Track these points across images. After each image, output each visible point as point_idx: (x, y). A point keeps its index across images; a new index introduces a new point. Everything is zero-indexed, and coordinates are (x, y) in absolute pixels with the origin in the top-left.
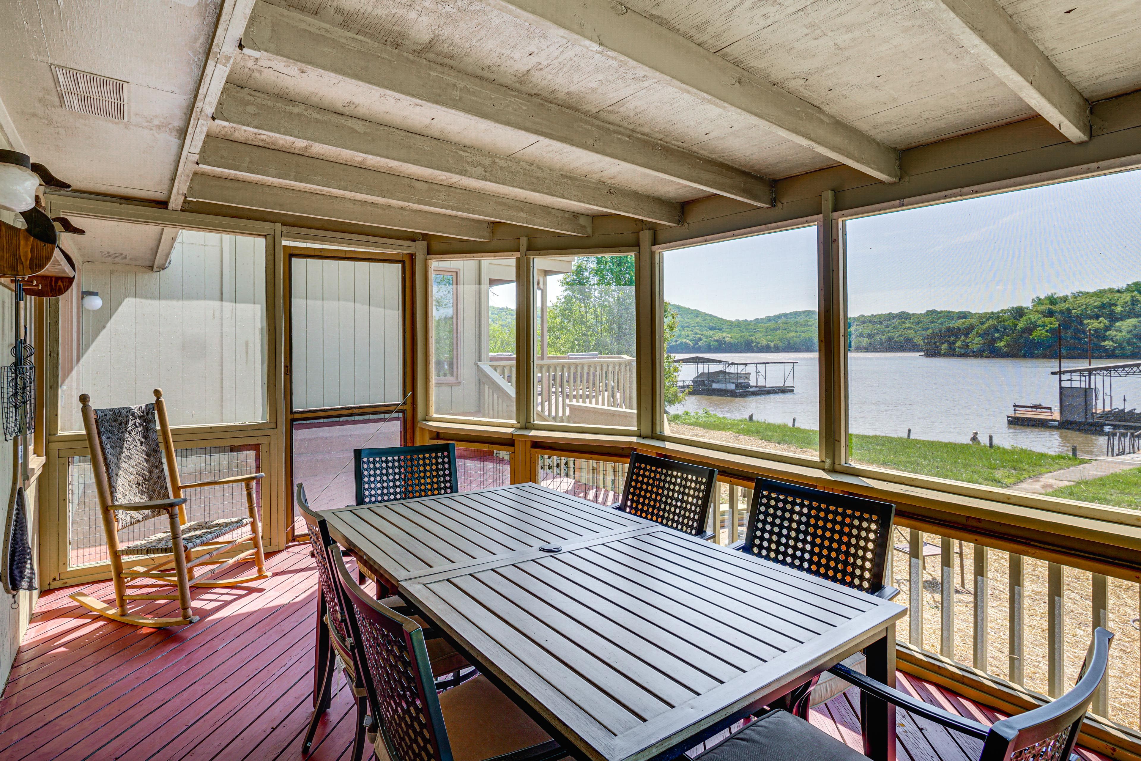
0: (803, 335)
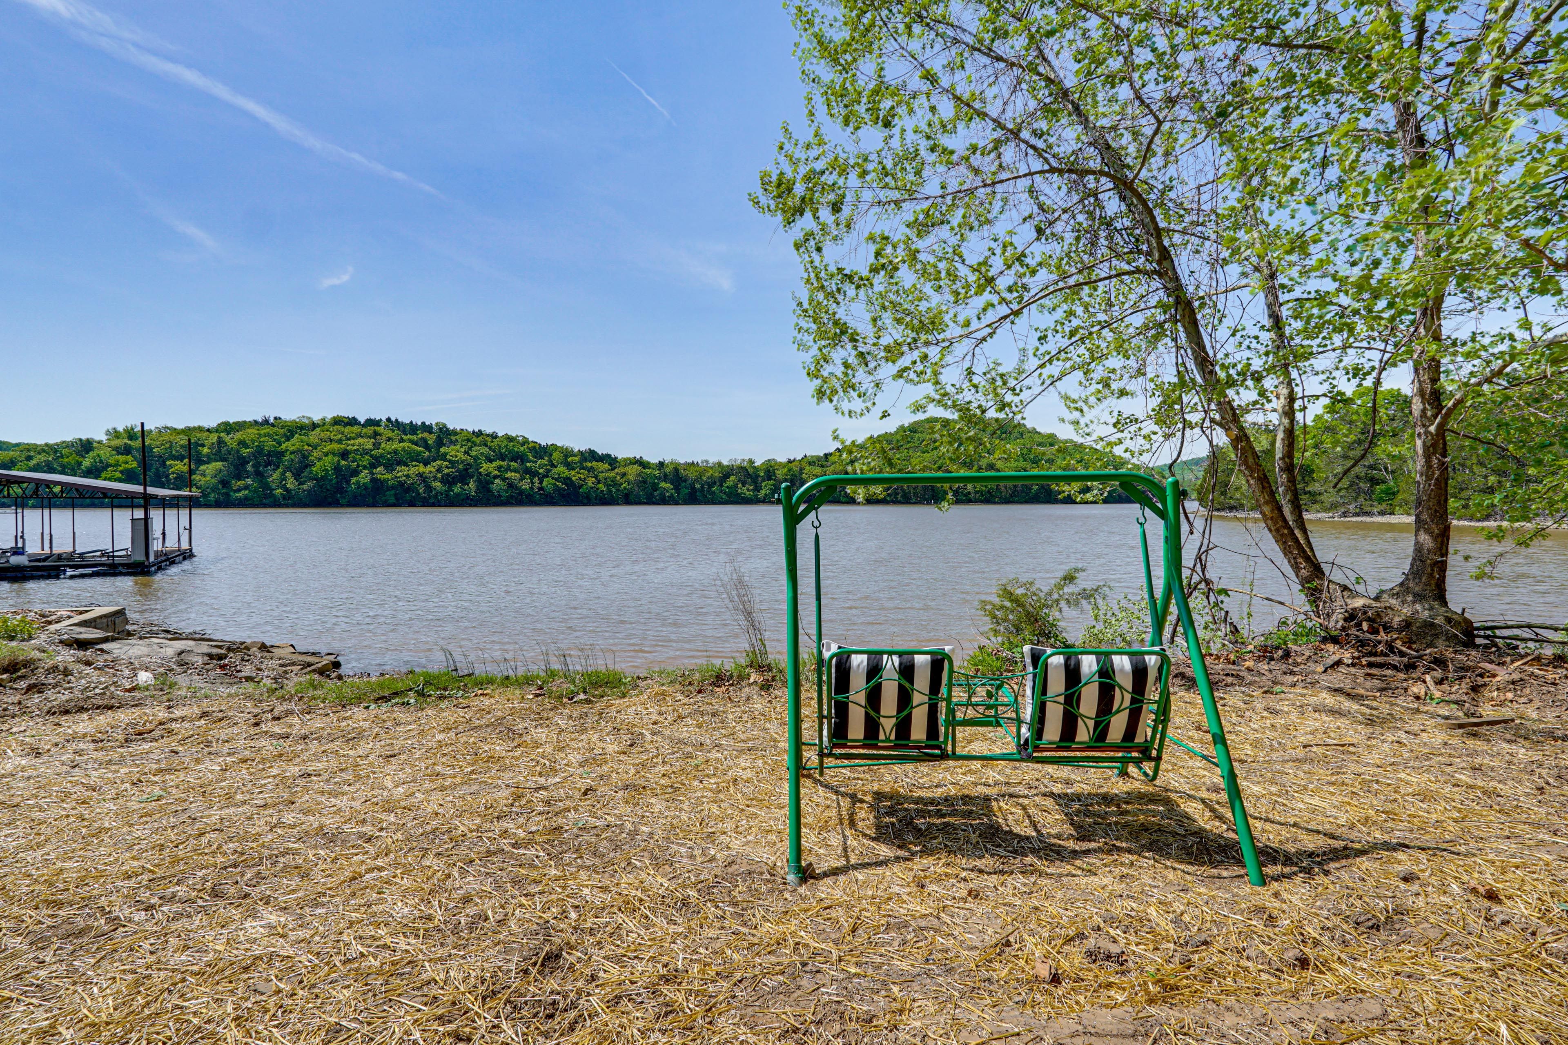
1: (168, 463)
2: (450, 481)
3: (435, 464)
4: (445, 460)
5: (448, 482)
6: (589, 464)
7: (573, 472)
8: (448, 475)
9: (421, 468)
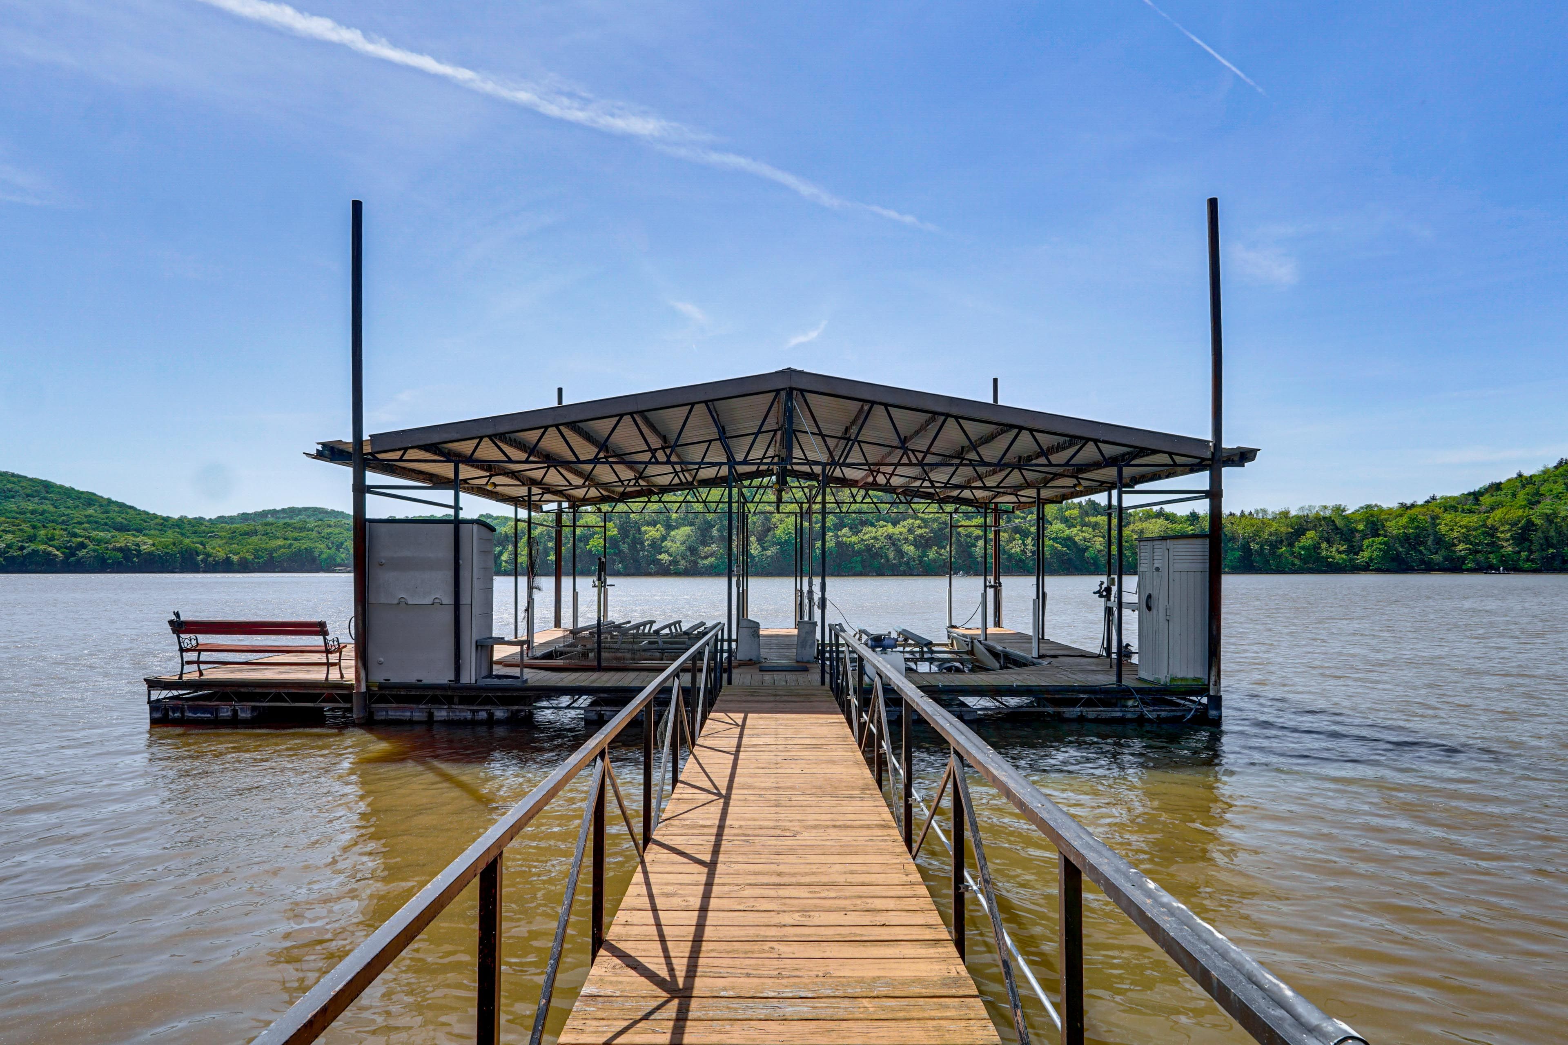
0: (296, 544)
1: (643, 529)
2: (923, 543)
3: (905, 523)
4: (917, 518)
5: (921, 545)
6: (1093, 519)
7: (1075, 531)
8: (921, 536)
9: (890, 529)
